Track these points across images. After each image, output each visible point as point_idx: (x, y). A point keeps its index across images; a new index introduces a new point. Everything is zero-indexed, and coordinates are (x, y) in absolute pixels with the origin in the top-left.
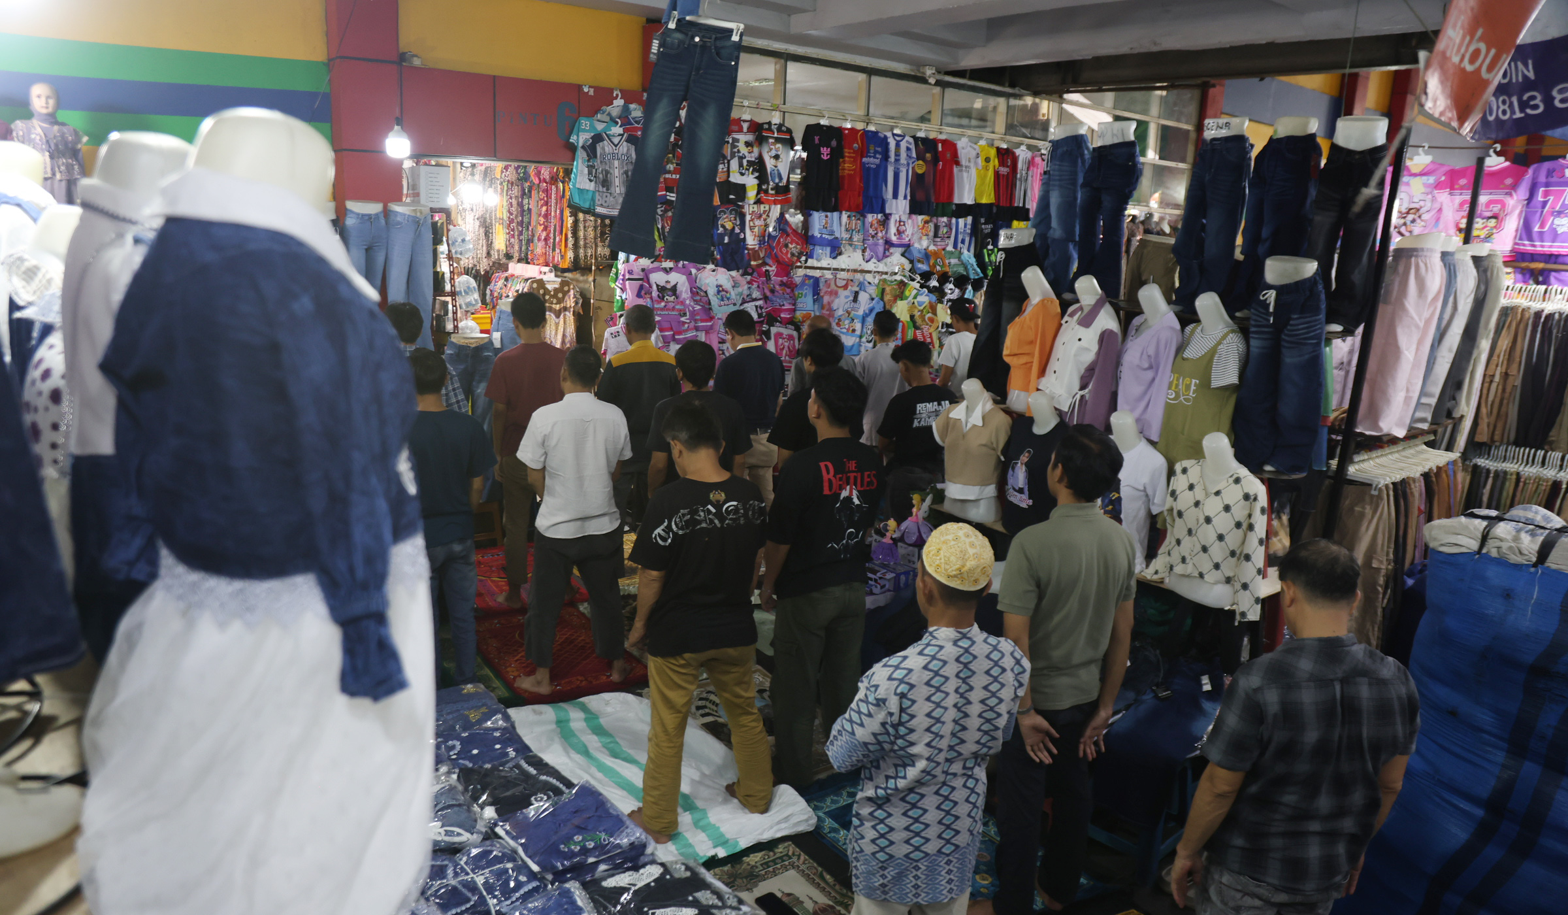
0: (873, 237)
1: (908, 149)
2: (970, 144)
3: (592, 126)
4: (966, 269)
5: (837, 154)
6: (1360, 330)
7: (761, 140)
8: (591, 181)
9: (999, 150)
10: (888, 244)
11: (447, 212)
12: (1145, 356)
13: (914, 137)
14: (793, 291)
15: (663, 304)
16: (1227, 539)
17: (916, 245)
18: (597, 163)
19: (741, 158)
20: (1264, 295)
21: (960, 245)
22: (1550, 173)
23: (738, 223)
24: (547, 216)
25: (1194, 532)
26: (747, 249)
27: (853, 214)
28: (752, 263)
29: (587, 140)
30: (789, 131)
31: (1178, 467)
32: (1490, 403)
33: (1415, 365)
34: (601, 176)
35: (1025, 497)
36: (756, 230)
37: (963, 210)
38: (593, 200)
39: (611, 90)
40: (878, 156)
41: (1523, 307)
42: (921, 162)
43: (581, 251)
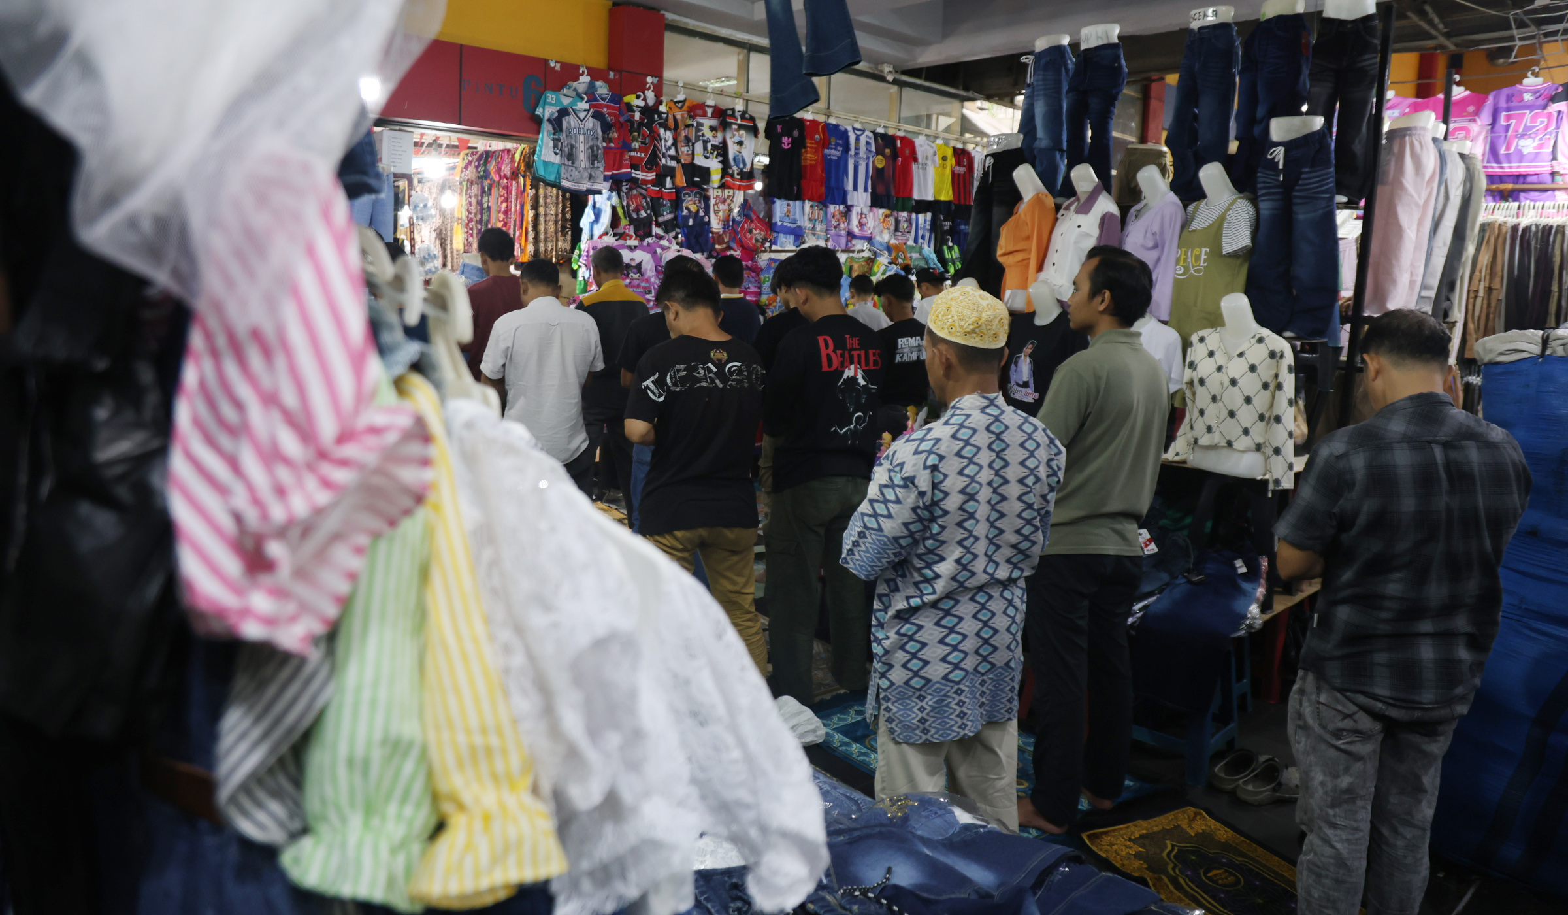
0: (835, 227)
1: (868, 143)
2: (927, 142)
3: (558, 100)
4: (927, 262)
5: (798, 144)
6: (1362, 203)
7: (724, 126)
8: (556, 154)
9: (955, 149)
10: (851, 235)
11: (408, 177)
12: (1149, 235)
13: (873, 132)
14: (758, 275)
15: (628, 281)
16: (1255, 401)
17: (878, 238)
18: (563, 137)
19: (705, 142)
20: (1271, 154)
21: (920, 240)
22: (1509, 98)
23: (703, 206)
24: (506, 212)
25: (1219, 398)
26: (712, 233)
27: (816, 204)
28: (717, 246)
29: (552, 114)
30: (752, 119)
31: (1194, 338)
32: (1476, 318)
33: (1417, 248)
34: (566, 149)
35: (1030, 390)
36: (721, 214)
37: (922, 206)
38: (558, 173)
39: (577, 67)
40: (839, 148)
41: (1499, 222)
42: (880, 157)
43: (542, 245)
